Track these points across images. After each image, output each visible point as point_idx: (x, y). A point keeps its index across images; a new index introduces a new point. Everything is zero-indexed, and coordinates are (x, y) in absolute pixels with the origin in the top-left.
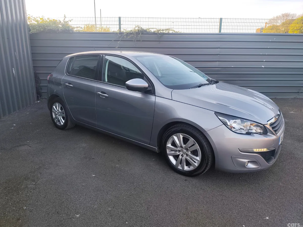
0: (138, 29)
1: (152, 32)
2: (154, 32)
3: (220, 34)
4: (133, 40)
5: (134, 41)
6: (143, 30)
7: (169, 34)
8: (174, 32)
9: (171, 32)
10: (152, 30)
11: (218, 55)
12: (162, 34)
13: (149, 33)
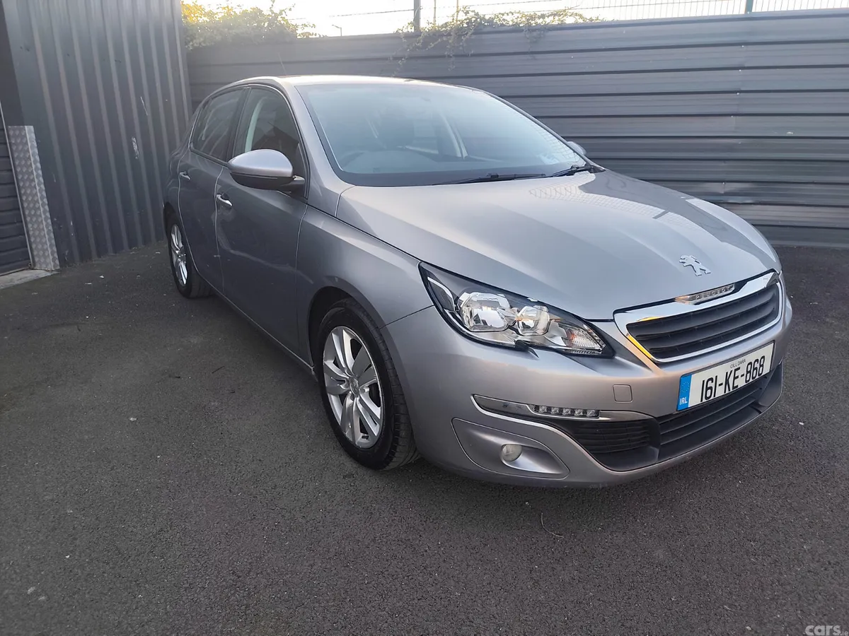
0: (466, 19)
1: (510, 26)
2: (517, 23)
3: (748, 16)
4: (446, 54)
5: (449, 56)
6: (482, 19)
7: (562, 27)
8: (581, 21)
9: (569, 20)
10: (511, 20)
11: (736, 92)
12: (540, 30)
13: (502, 29)
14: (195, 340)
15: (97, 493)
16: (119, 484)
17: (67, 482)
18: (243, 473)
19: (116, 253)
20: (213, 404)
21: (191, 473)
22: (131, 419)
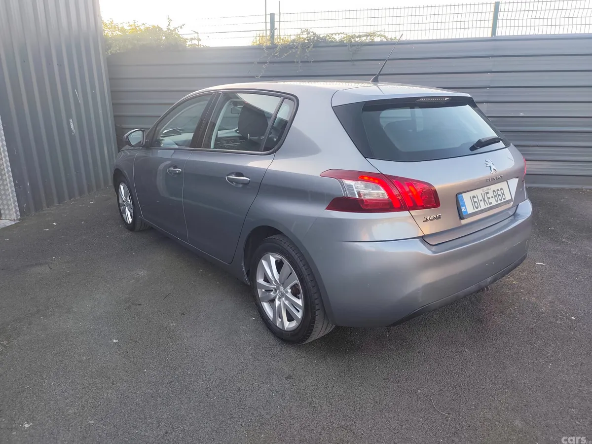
0: (307, 37)
1: (336, 42)
2: (341, 41)
3: (494, 39)
4: (295, 61)
5: (297, 62)
6: (318, 37)
7: (372, 44)
8: (385, 40)
9: (377, 39)
10: (338, 38)
11: (486, 88)
12: (358, 45)
13: (332, 44)
14: (142, 273)
15: (108, 404)
16: (122, 396)
17: (82, 397)
18: (212, 380)
19: (60, 204)
20: (172, 325)
21: (173, 383)
22: (114, 341)
